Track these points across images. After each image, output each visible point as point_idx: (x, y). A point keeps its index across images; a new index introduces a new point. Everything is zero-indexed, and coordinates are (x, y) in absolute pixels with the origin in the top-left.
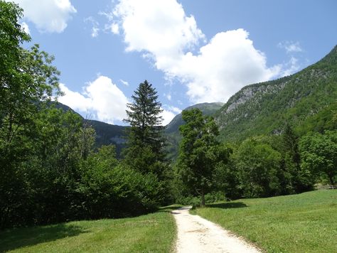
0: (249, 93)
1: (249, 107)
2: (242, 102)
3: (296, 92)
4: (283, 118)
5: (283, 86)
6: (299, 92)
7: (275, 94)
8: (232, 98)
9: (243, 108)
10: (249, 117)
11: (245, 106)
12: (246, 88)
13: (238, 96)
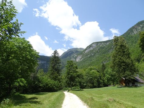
0: (94, 45)
1: (94, 51)
2: (91, 49)
3: (112, 47)
4: (107, 57)
5: (108, 44)
6: (114, 47)
7: (105, 47)
8: (88, 47)
9: (91, 51)
10: (94, 55)
11: (93, 50)
12: (93, 43)
13: (90, 46)
